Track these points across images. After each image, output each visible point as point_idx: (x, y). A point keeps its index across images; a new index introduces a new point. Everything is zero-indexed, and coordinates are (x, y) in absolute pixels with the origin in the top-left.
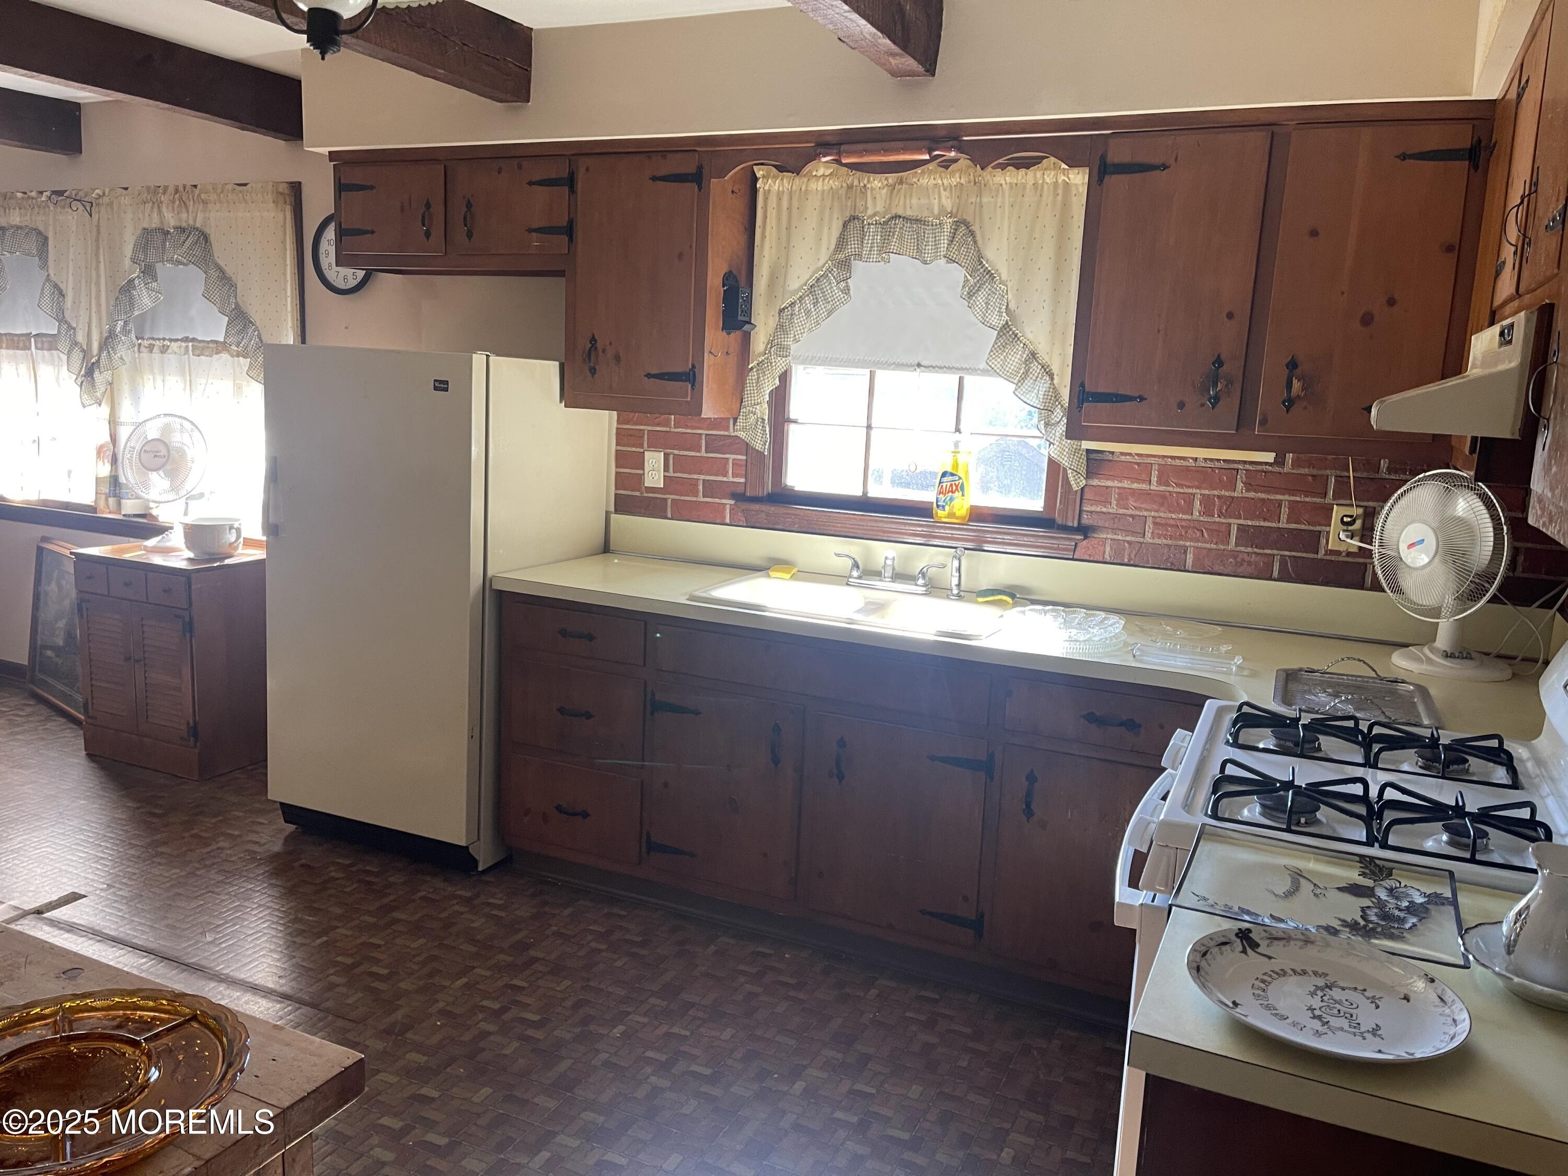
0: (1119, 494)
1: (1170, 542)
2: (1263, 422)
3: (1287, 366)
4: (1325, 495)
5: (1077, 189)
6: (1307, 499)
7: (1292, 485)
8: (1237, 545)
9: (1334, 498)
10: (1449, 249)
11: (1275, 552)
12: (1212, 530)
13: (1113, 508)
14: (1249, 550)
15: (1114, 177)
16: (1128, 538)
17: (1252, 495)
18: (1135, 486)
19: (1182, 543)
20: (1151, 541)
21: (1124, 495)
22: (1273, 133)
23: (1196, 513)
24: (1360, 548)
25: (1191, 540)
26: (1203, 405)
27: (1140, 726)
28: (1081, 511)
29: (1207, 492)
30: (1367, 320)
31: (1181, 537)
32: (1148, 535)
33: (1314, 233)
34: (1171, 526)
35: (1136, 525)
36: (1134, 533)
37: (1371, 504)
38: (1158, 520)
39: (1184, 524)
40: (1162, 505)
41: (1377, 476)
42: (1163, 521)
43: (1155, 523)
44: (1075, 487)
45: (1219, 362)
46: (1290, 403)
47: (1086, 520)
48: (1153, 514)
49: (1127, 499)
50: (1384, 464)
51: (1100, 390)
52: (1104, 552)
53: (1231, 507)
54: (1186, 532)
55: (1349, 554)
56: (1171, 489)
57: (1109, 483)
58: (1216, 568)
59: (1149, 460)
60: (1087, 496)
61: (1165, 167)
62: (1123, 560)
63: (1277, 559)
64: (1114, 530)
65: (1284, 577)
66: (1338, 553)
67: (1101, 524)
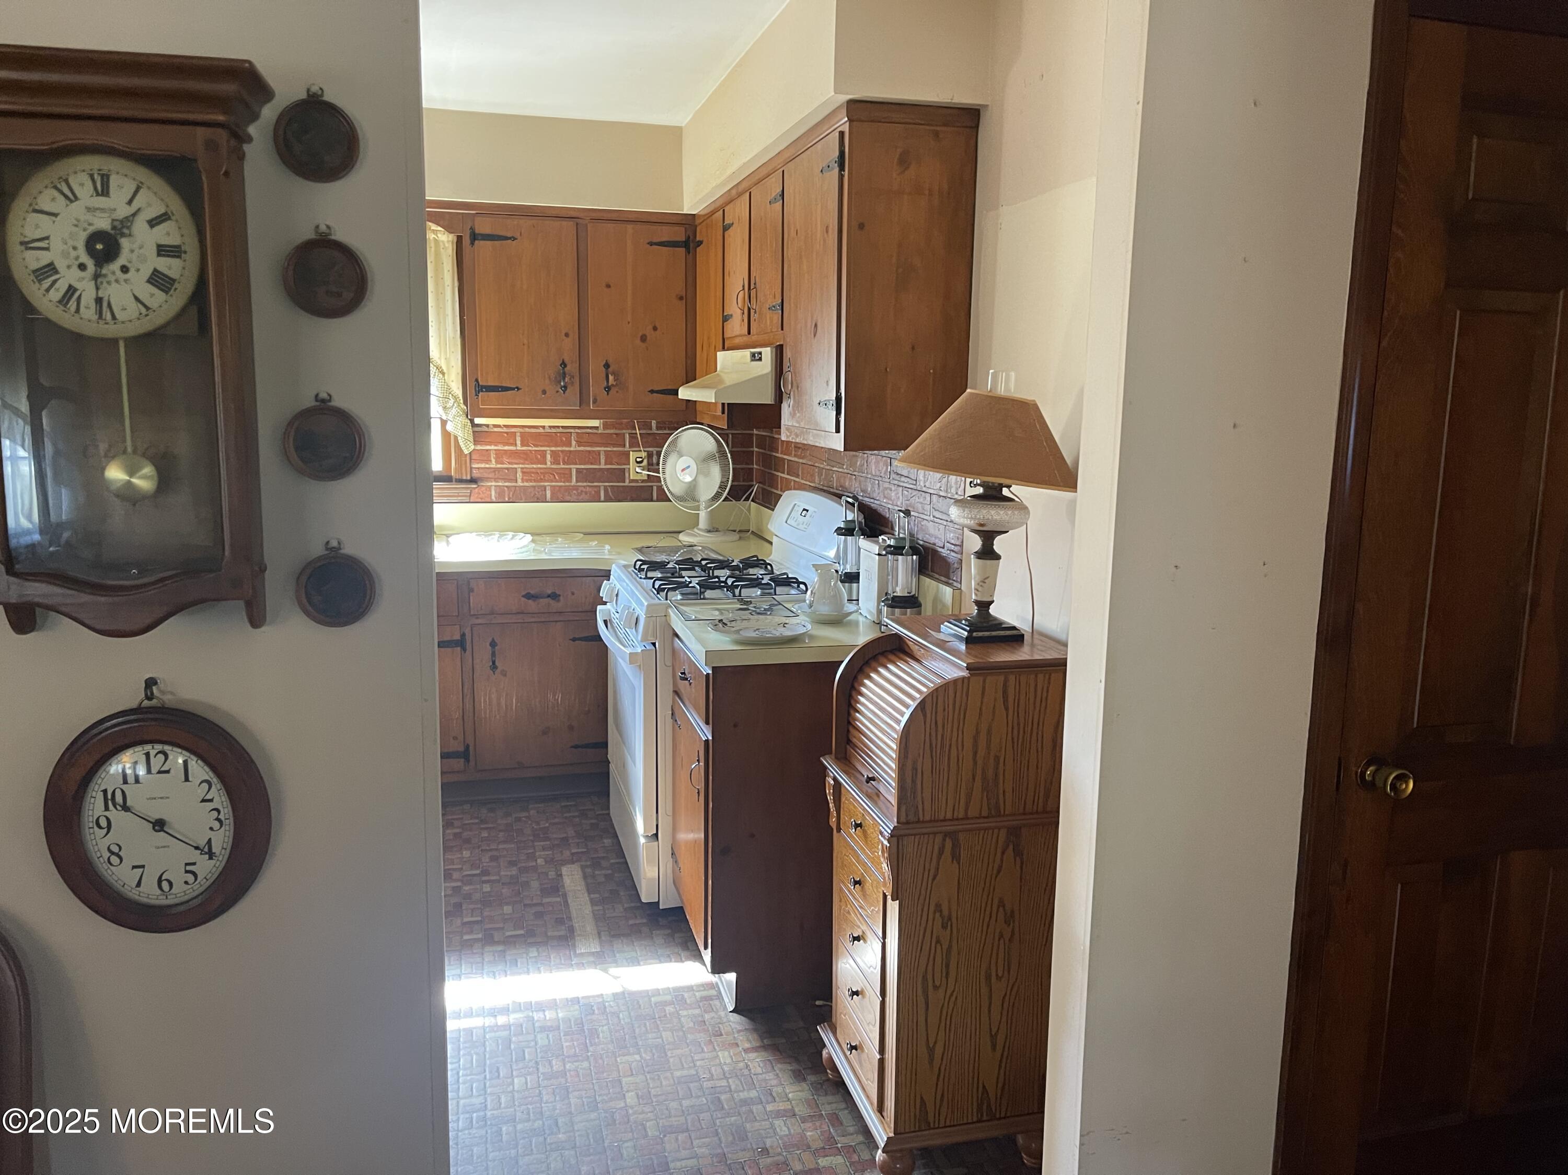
0: (496, 454)
1: (534, 484)
2: (595, 401)
3: (604, 366)
4: (624, 446)
5: (444, 244)
6: (615, 449)
7: (606, 440)
8: (577, 481)
9: (630, 447)
10: (681, 298)
11: (601, 484)
12: (560, 474)
13: (493, 465)
14: (585, 484)
15: (482, 242)
16: (507, 484)
17: (582, 448)
18: (506, 448)
19: (542, 484)
20: (522, 484)
21: (499, 455)
22: (577, 224)
23: (549, 463)
24: (648, 475)
25: (548, 481)
26: (557, 392)
27: (560, 595)
28: (471, 468)
29: (553, 449)
30: (643, 339)
31: (541, 480)
32: (519, 480)
33: (608, 286)
34: (533, 473)
35: (510, 475)
36: (509, 480)
37: (650, 449)
38: (525, 470)
39: (542, 471)
40: (526, 459)
41: (650, 432)
42: (528, 470)
43: (523, 472)
44: (466, 452)
45: (564, 364)
46: (608, 389)
47: (476, 474)
48: (521, 466)
49: (502, 457)
50: (654, 423)
51: (490, 384)
52: (491, 495)
53: (571, 458)
54: (544, 477)
55: (643, 481)
56: (530, 448)
57: (488, 447)
58: (568, 498)
59: (513, 430)
60: (474, 457)
61: (515, 239)
62: (504, 499)
63: (602, 489)
64: (496, 480)
65: (608, 499)
66: (636, 481)
67: (486, 475)
